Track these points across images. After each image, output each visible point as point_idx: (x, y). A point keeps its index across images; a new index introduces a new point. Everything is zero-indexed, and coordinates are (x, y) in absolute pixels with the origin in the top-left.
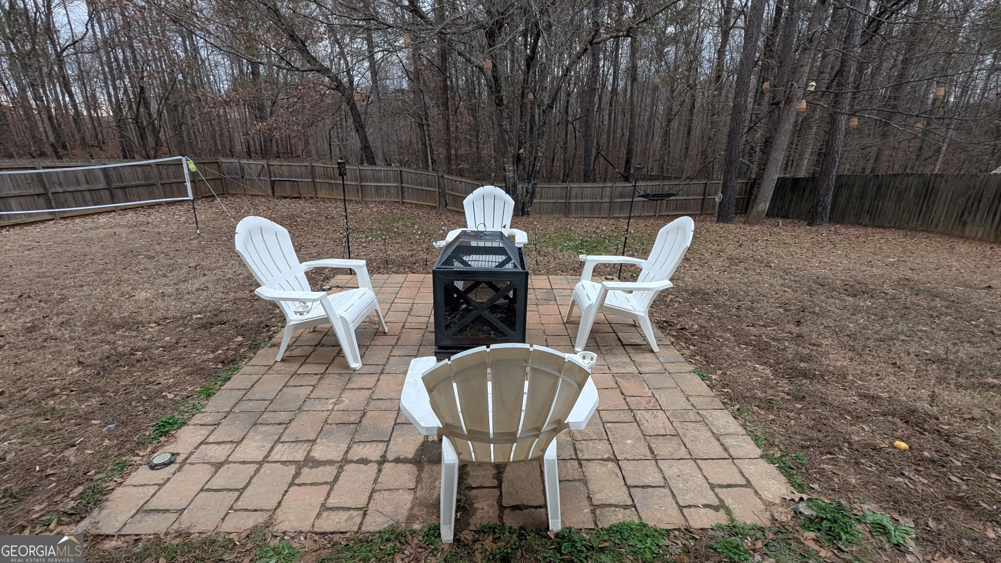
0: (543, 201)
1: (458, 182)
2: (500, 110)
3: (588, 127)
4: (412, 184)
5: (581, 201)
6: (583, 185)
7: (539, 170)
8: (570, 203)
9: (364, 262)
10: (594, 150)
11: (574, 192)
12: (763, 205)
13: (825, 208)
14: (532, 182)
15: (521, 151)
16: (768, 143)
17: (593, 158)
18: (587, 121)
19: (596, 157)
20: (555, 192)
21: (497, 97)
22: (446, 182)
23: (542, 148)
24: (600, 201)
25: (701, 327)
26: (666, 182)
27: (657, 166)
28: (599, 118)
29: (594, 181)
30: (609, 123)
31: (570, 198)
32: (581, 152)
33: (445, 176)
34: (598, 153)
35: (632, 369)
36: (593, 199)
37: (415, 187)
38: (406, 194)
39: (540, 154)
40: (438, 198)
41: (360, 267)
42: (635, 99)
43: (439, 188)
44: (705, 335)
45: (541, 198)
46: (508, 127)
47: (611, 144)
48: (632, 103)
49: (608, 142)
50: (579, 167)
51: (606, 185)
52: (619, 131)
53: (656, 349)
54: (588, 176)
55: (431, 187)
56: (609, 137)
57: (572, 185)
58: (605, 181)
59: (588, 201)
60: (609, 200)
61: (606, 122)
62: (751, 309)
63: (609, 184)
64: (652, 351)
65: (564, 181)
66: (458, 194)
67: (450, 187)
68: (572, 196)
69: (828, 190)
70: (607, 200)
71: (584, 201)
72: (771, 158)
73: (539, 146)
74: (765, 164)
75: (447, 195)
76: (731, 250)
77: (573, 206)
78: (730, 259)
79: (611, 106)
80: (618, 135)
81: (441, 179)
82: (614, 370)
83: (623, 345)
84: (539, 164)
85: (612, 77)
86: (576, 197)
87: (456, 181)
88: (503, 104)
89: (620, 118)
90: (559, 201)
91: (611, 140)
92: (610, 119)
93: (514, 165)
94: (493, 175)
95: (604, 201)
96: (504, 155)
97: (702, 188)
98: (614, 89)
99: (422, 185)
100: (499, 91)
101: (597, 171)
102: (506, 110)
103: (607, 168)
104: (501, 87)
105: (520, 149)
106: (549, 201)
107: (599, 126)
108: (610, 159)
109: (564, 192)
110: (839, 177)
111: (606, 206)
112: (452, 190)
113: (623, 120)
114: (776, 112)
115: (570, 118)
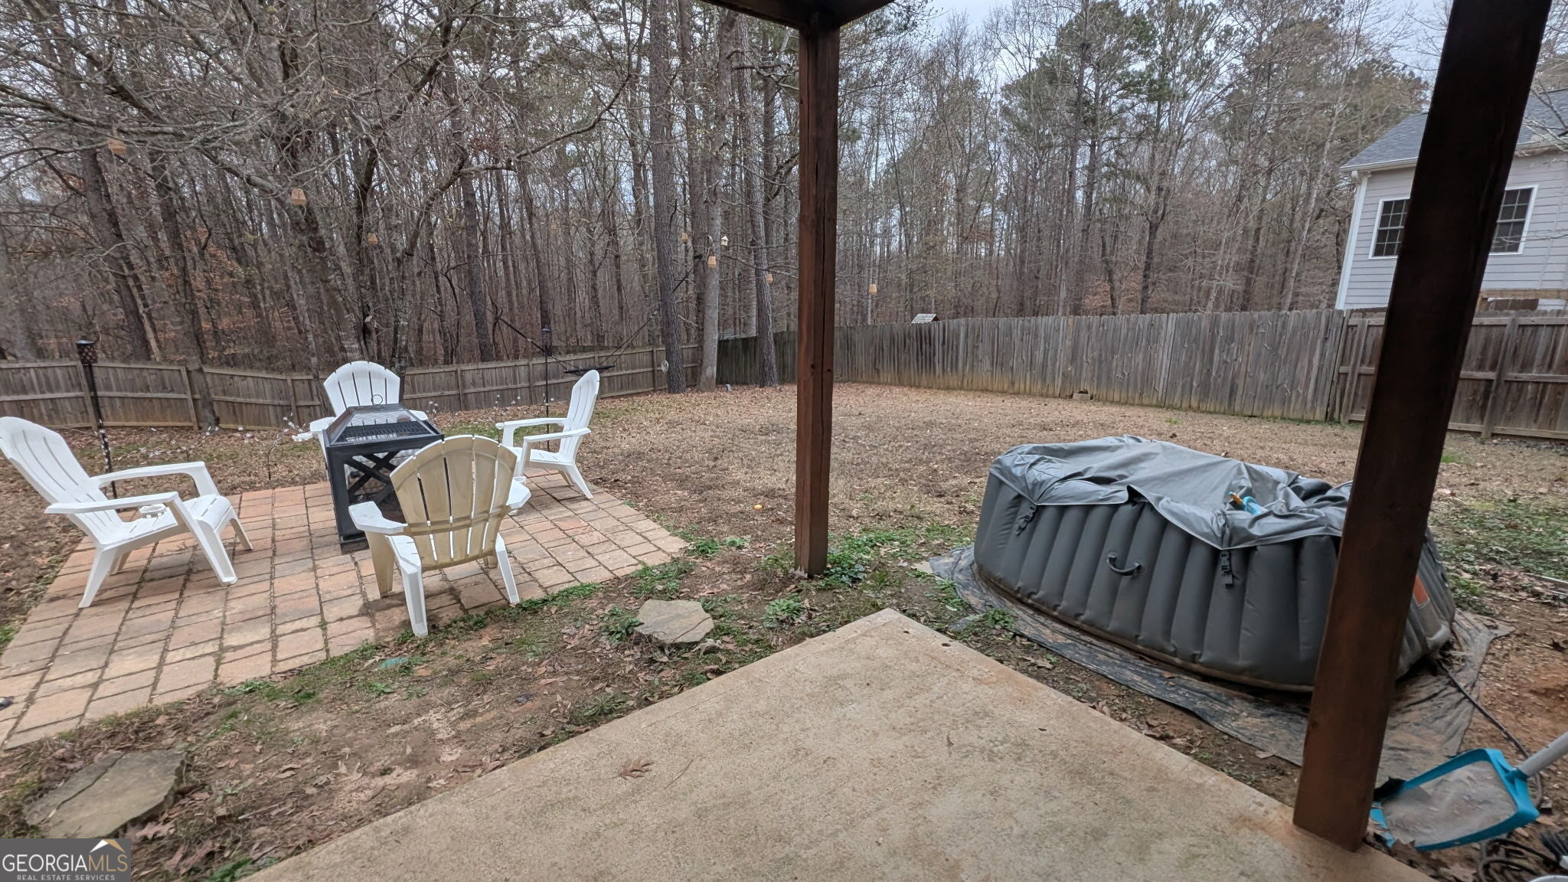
0: (418, 395)
1: (236, 378)
2: (321, 258)
3: (472, 280)
4: (119, 389)
5: (482, 389)
6: (482, 366)
7: (406, 346)
8: (465, 394)
9: (202, 464)
10: (489, 314)
11: (468, 377)
12: (711, 370)
13: (771, 368)
14: (397, 365)
15: (368, 319)
16: (700, 299)
17: (490, 327)
18: (470, 272)
19: (495, 325)
20: (437, 379)
21: (311, 238)
22: (208, 379)
23: (405, 313)
24: (514, 386)
25: (633, 477)
26: (602, 354)
27: (589, 333)
28: (489, 265)
29: (499, 358)
30: (507, 275)
31: (464, 387)
32: (469, 317)
33: (206, 370)
34: (497, 319)
35: (570, 513)
36: (502, 384)
37: (130, 395)
38: (106, 411)
39: (402, 322)
40: (192, 412)
41: (198, 469)
42: (539, 242)
43: (193, 393)
44: (635, 481)
45: (414, 392)
46: (339, 282)
47: (516, 304)
48: (534, 245)
49: (510, 302)
50: (469, 339)
51: (518, 363)
52: (524, 284)
53: (589, 495)
54: (486, 353)
55: (172, 391)
56: (509, 294)
57: (464, 367)
58: (516, 357)
59: (494, 388)
60: (527, 385)
61: (501, 273)
62: (680, 458)
63: (523, 362)
64: (587, 499)
65: (446, 362)
66: (240, 400)
67: (220, 389)
68: (468, 384)
69: (769, 348)
70: (524, 384)
71: (487, 389)
72: (706, 317)
73: (400, 311)
74: (702, 324)
75: (215, 404)
76: (672, 415)
77: (471, 398)
78: (670, 422)
79: (504, 248)
80: (524, 292)
81: (196, 377)
82: (552, 518)
83: (559, 501)
84: (404, 338)
85: (497, 206)
86: (474, 384)
87: (232, 376)
88: (324, 250)
89: (522, 266)
90: (447, 393)
91: (515, 298)
92: (506, 267)
93: (359, 341)
94: (314, 360)
95: (519, 386)
96: (338, 325)
97: (649, 357)
98: (505, 225)
99: (148, 390)
100: (316, 230)
101: (501, 346)
102: (332, 258)
103: (515, 340)
104: (317, 223)
105: (365, 316)
106: (430, 394)
107: (490, 278)
108: (517, 325)
109: (453, 379)
110: (776, 335)
111: (525, 392)
112: (225, 393)
113: (527, 268)
114: (701, 266)
115: (439, 267)
